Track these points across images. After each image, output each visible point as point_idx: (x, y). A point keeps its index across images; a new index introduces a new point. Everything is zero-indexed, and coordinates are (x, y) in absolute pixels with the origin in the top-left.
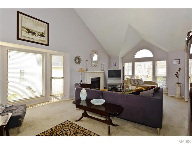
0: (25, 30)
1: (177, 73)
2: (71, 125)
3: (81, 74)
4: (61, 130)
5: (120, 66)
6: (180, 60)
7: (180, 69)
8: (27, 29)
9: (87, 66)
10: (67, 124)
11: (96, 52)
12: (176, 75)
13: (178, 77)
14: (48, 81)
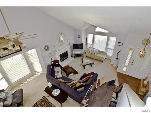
0: (2, 50)
1: (118, 52)
2: (45, 100)
3: (51, 57)
4: (40, 104)
5: (84, 38)
6: (123, 43)
7: (120, 51)
8: (3, 49)
9: (55, 49)
10: (43, 100)
11: (62, 34)
12: (117, 53)
13: (118, 55)
14: (30, 65)
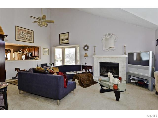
0: (61, 40)
3: (86, 58)
